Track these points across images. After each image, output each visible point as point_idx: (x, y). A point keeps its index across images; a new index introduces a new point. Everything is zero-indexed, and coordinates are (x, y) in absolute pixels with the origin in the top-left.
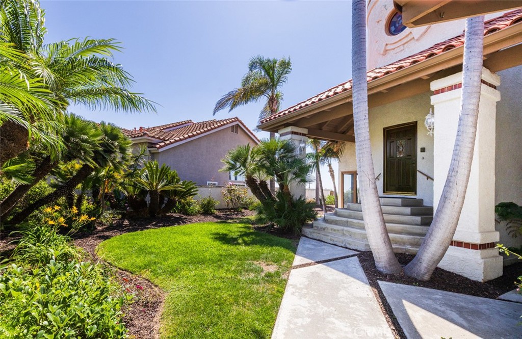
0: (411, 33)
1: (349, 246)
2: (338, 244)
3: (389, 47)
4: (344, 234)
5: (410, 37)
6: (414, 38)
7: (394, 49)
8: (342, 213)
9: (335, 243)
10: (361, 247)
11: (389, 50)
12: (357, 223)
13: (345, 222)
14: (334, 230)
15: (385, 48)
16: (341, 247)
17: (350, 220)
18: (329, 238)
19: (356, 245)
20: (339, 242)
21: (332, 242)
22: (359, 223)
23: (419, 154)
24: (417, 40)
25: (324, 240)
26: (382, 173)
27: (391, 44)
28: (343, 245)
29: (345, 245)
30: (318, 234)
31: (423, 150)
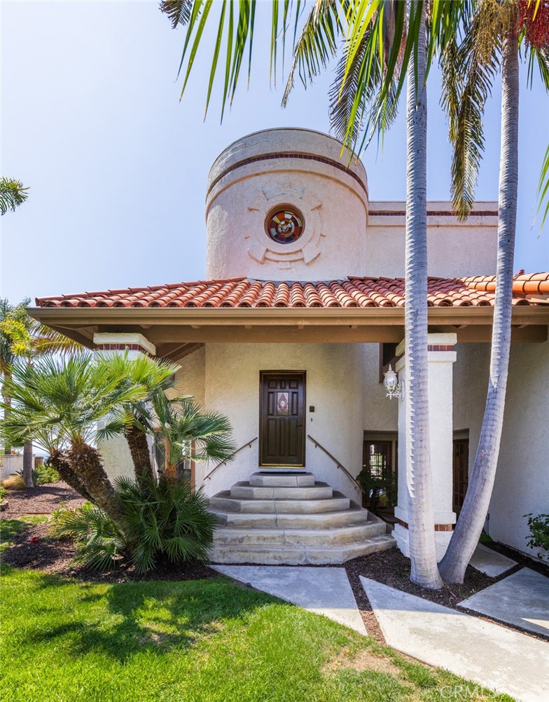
0: (301, 250)
1: (313, 562)
2: (290, 562)
3: (269, 255)
4: (284, 542)
5: (299, 256)
6: (303, 259)
7: (277, 262)
8: (251, 506)
9: (284, 562)
10: (336, 558)
11: (270, 260)
12: (293, 521)
13: (271, 520)
14: (265, 539)
15: (265, 255)
16: (299, 565)
17: (280, 516)
18: (271, 555)
19: (326, 558)
20: (294, 558)
21: (277, 562)
22: (298, 520)
23: (309, 415)
24: (308, 264)
25: (258, 562)
26: (258, 436)
27: (274, 253)
28: (301, 562)
29: (306, 560)
30: (242, 554)
31: (312, 409)
